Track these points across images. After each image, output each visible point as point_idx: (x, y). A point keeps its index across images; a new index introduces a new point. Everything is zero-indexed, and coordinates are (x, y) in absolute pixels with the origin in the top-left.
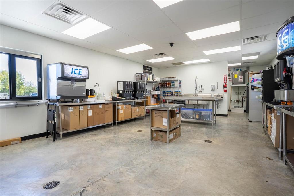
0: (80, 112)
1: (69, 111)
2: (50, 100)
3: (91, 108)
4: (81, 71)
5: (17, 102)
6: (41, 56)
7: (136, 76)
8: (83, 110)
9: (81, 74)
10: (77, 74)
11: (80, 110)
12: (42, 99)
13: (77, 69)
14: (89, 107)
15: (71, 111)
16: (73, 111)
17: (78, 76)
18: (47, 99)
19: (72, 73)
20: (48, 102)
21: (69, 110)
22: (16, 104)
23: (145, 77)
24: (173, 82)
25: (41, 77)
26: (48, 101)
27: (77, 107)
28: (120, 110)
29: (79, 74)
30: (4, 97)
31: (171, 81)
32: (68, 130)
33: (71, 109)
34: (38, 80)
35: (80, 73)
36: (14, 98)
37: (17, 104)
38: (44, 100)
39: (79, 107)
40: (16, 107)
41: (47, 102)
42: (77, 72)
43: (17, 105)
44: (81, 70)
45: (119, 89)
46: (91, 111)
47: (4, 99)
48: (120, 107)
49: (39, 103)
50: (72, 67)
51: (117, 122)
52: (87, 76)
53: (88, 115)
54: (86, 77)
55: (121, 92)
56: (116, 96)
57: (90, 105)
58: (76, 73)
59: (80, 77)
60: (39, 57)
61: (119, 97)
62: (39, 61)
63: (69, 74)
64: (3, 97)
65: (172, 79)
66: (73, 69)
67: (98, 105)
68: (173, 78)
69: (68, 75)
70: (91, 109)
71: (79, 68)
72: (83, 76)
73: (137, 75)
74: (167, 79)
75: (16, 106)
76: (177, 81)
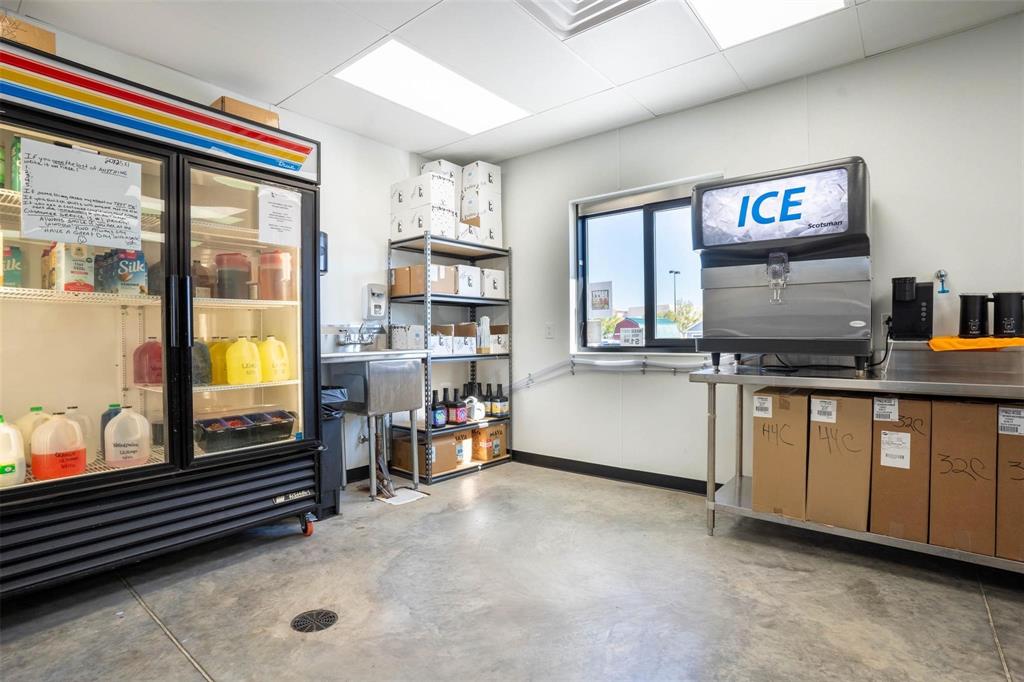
0: (814, 428)
3: (901, 417)
4: (794, 197)
5: (646, 357)
8: (832, 419)
9: (797, 216)
10: (772, 220)
11: (815, 417)
13: (775, 194)
14: (890, 410)
15: (756, 414)
16: (769, 415)
17: (780, 228)
19: (742, 223)
27: (799, 400)
29: (785, 217)
30: (634, 338)
33: (758, 408)
35: (792, 211)
36: (652, 345)
37: (644, 363)
39: (809, 402)
42: (773, 208)
44: (802, 190)
46: (906, 437)
47: (634, 344)
50: (742, 191)
53: (875, 459)
54: (837, 224)
57: (895, 402)
58: (764, 213)
59: (797, 231)
63: (725, 229)
64: (632, 340)
66: (746, 200)
69: (724, 234)
70: (905, 425)
71: (781, 186)
72: (815, 223)
75: (642, 368)
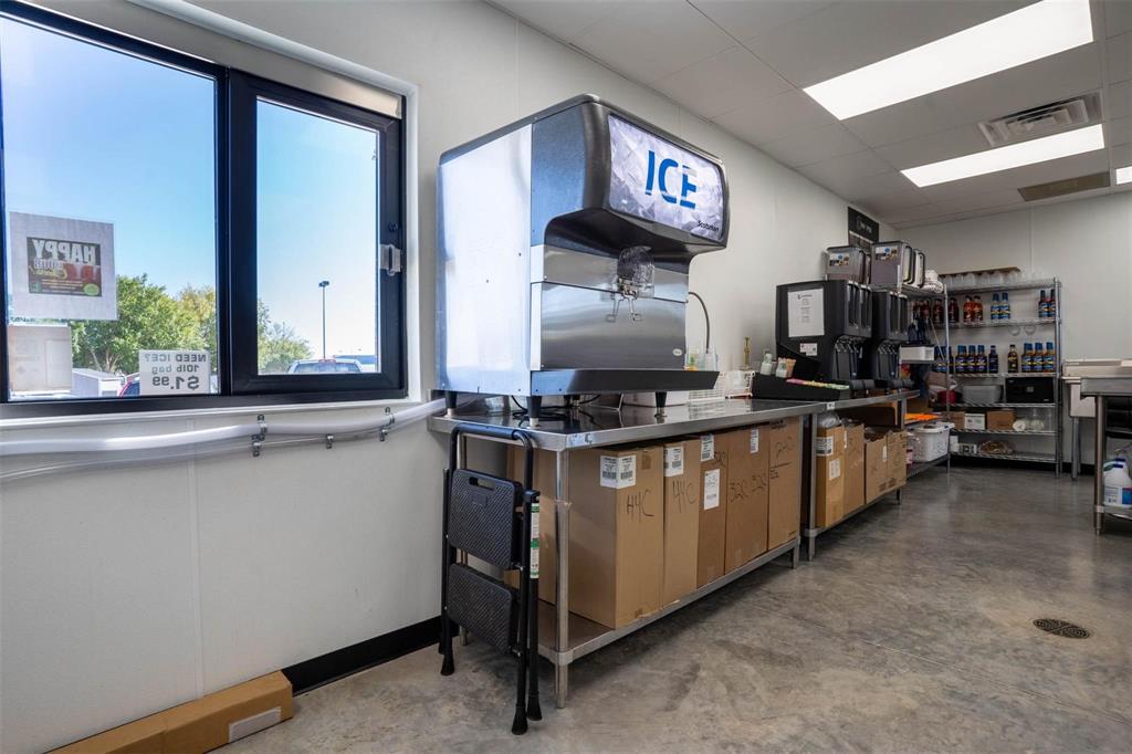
0: (670, 484)
1: (605, 482)
2: (459, 401)
3: (715, 454)
5: (261, 417)
6: (404, 99)
7: (832, 263)
8: (680, 471)
9: (692, 205)
11: (670, 472)
12: (405, 395)
14: (708, 447)
15: (622, 484)
16: (635, 481)
17: (680, 216)
18: (437, 394)
20: (443, 413)
21: (614, 476)
22: (255, 426)
23: (899, 263)
24: (1001, 295)
25: (401, 244)
26: (441, 403)
27: (655, 452)
28: (832, 458)
30: (185, 375)
31: (987, 291)
32: (606, 629)
33: (623, 475)
34: (388, 257)
36: (247, 387)
37: (265, 430)
38: (416, 402)
39: (665, 452)
40: (256, 452)
41: (434, 415)
43: (261, 435)
45: (794, 331)
46: (717, 473)
47: (184, 390)
48: (829, 443)
49: (393, 421)
50: (646, 141)
51: (813, 533)
52: (719, 226)
53: (702, 504)
54: (715, 229)
55: (810, 350)
56: (782, 373)
57: (712, 438)
59: (689, 226)
60: (389, 107)
61: (794, 376)
62: (393, 135)
63: (632, 189)
64: (179, 379)
65: (1000, 281)
67: (745, 432)
68: (1006, 271)
69: (631, 196)
70: (717, 462)
72: (703, 221)
73: (834, 256)
74: (971, 283)
75: (258, 443)
76: (1027, 289)
